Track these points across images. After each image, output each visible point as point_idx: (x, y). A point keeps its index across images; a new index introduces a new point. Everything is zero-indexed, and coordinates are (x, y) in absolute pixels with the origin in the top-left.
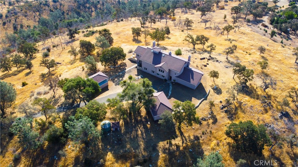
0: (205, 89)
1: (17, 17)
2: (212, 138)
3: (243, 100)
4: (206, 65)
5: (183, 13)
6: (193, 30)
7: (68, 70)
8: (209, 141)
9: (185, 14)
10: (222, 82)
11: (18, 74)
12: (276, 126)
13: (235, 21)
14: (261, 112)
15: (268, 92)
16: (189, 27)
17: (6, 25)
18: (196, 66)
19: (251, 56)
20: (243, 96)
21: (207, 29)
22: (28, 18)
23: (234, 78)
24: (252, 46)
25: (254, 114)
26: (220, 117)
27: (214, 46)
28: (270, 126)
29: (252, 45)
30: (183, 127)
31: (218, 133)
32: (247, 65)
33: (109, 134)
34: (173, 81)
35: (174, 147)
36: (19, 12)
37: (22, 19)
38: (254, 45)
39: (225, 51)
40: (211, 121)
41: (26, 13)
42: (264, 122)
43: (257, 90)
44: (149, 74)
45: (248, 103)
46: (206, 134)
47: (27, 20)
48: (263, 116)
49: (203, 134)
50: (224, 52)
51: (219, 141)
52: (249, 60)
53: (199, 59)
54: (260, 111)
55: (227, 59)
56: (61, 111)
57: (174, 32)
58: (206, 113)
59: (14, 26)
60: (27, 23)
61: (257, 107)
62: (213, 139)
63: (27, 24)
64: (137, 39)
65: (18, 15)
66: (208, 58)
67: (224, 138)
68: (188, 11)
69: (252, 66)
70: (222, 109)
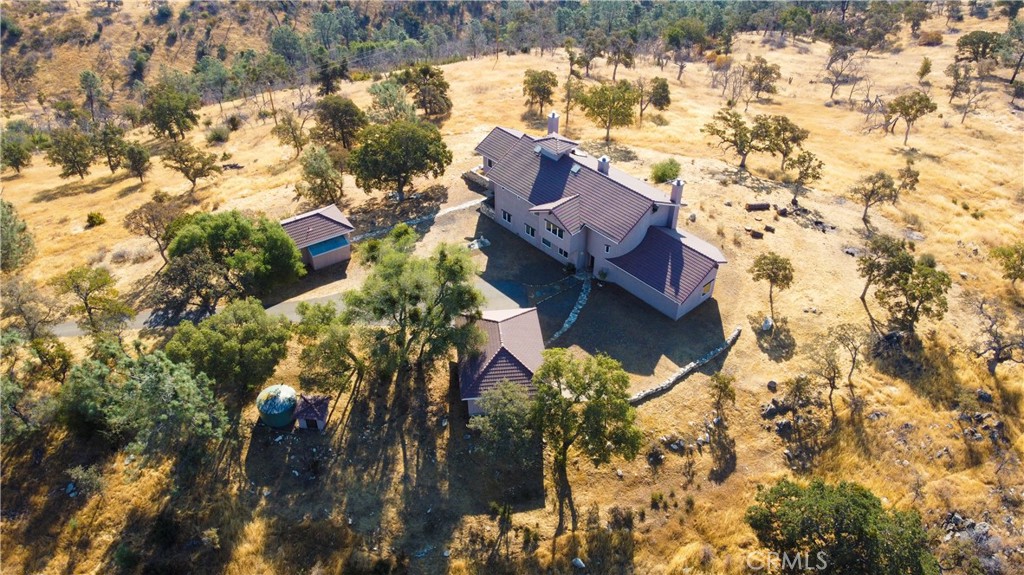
0: (723, 325)
1: (215, 22)
2: (688, 531)
3: (877, 394)
4: (763, 232)
5: (768, 46)
6: (779, 104)
7: (251, 191)
8: (671, 538)
9: (772, 50)
10: (806, 308)
11: (104, 188)
12: (1004, 531)
13: (958, 84)
14: (945, 458)
15: (1006, 378)
16: (764, 95)
17: (178, 43)
18: (714, 231)
19: (981, 222)
20: (881, 376)
21: (836, 109)
22: (247, 29)
23: (866, 298)
24: (1001, 184)
25: (906, 462)
26: (751, 449)
27: (814, 163)
28: (973, 526)
29: (1002, 180)
30: (576, 463)
31: (720, 512)
32: (949, 253)
33: (280, 438)
34: (598, 277)
35: (517, 536)
36: (223, 8)
37: (229, 29)
38: (1013, 182)
39: (861, 186)
40: (705, 460)
41: (245, 11)
42: (948, 506)
43: (956, 361)
44: (516, 237)
45: (896, 410)
46: (666, 507)
47: (245, 35)
48: (951, 477)
49: (655, 505)
50: (856, 191)
51: (715, 551)
52: (962, 237)
53: (742, 209)
54: (940, 452)
55: (865, 220)
56: (153, 332)
57: (695, 105)
58: (691, 423)
59: (200, 49)
60: (242, 44)
61: (933, 435)
62: (691, 534)
63: (241, 48)
64: (539, 112)
65: (219, 16)
66: (781, 207)
67: (740, 538)
68: (790, 40)
69: (969, 260)
70: (770, 415)
